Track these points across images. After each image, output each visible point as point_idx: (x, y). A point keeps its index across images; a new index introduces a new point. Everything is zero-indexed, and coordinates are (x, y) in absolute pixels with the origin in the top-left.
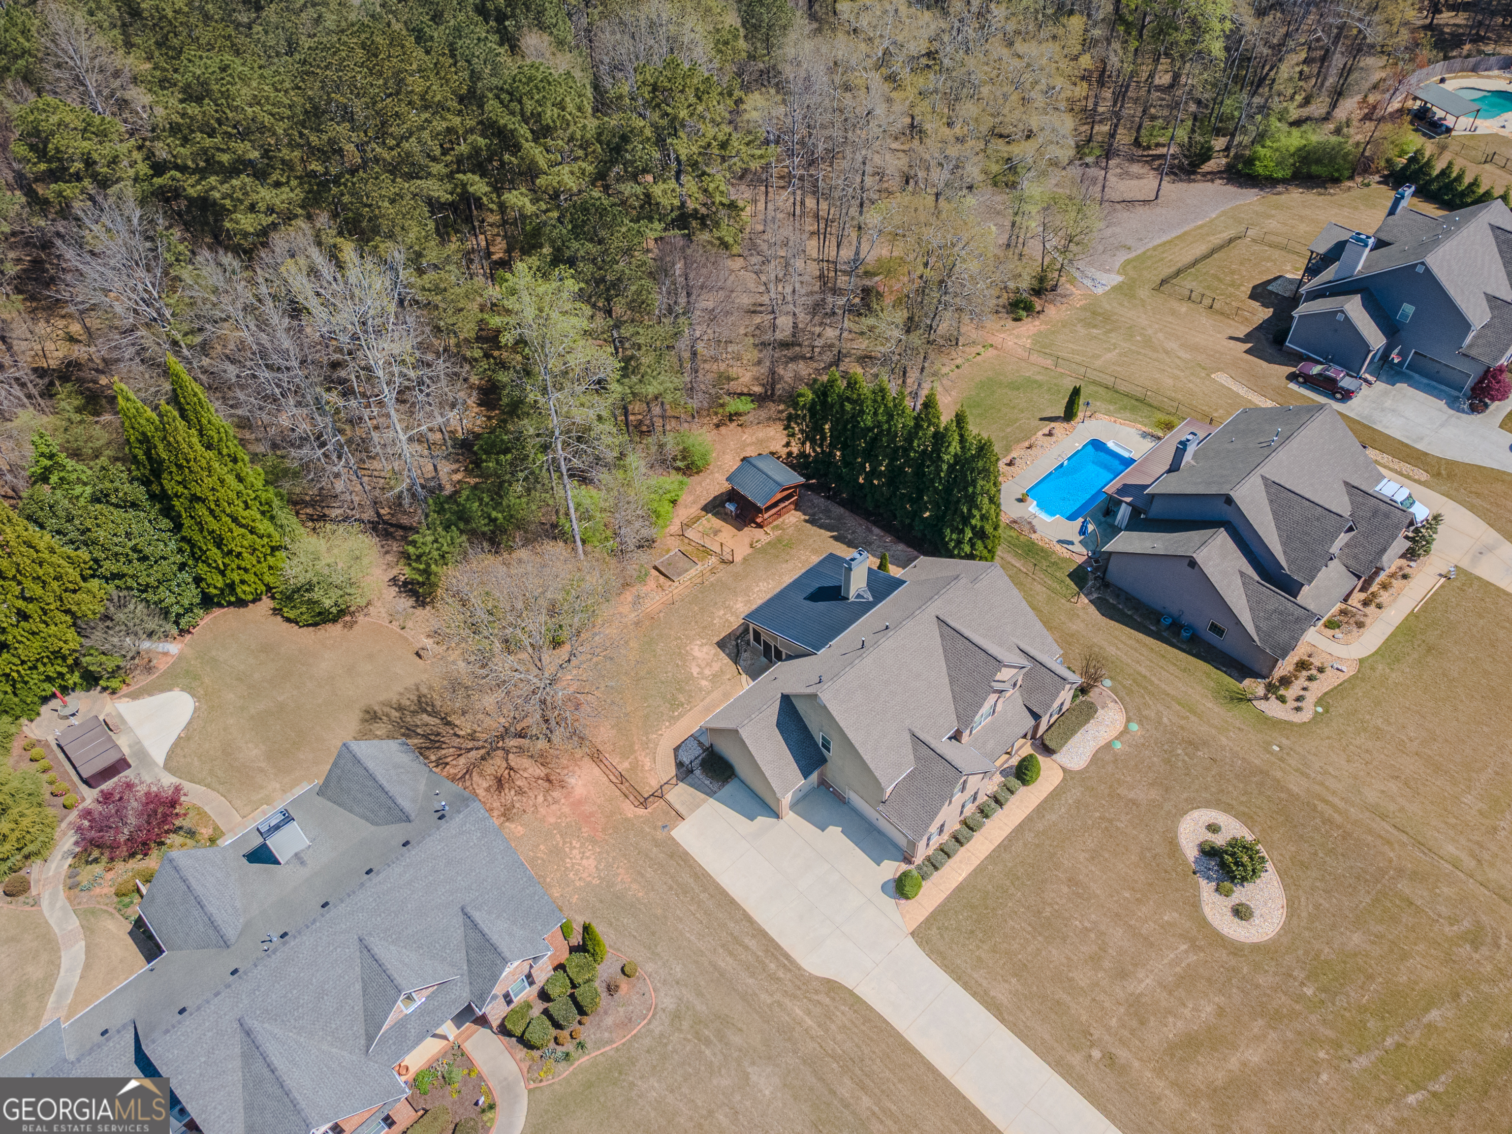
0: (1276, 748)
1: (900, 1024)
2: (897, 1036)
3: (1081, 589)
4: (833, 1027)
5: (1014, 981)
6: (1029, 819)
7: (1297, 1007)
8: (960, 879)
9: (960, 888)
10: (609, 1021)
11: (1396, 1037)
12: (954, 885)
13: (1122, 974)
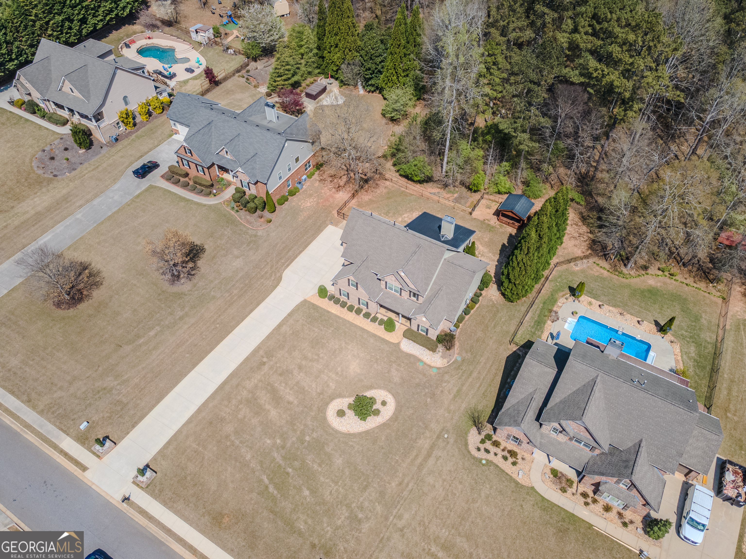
0: (446, 436)
1: (269, 300)
2: (263, 300)
3: (521, 347)
4: (262, 280)
5: (291, 332)
6: (368, 332)
7: (298, 432)
8: (333, 312)
9: (328, 312)
10: (248, 217)
11: (292, 474)
12: (329, 310)
13: (300, 367)
